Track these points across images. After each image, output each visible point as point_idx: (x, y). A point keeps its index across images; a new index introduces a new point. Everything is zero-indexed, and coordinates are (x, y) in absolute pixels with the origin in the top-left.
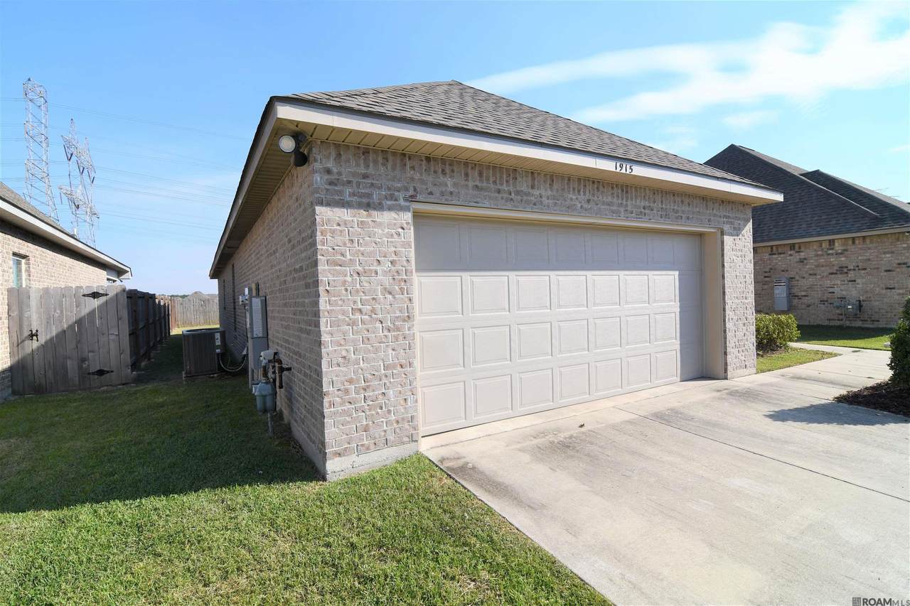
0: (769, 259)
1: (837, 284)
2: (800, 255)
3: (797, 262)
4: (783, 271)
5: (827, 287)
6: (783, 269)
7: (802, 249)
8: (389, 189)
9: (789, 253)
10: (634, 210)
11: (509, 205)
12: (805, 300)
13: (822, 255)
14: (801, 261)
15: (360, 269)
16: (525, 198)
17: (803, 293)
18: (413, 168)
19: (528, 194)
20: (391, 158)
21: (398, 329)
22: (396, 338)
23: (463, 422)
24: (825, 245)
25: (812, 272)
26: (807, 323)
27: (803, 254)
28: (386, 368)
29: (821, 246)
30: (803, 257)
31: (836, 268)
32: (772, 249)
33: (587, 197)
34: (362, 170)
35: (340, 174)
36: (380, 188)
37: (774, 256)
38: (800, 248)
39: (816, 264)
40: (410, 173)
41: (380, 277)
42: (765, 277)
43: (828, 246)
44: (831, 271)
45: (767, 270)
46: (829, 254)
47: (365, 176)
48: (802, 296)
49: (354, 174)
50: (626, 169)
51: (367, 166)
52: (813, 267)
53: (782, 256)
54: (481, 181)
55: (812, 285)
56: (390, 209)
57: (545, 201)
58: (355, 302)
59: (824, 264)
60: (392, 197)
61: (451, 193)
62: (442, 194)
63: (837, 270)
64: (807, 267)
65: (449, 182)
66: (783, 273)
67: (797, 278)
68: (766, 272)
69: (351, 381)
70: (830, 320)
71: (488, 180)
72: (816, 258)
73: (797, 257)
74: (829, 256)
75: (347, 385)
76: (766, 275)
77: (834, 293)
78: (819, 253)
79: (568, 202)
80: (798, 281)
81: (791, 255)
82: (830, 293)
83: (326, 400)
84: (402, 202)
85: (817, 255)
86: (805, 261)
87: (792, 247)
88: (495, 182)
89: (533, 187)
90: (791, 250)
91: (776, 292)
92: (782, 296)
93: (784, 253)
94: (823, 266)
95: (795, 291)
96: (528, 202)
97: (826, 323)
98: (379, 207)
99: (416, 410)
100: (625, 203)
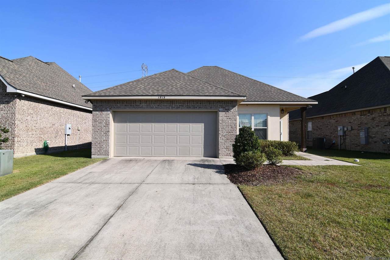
0: (360, 118)
1: (388, 131)
2: (372, 116)
3: (371, 119)
4: (366, 124)
5: (384, 133)
6: (365, 123)
7: (373, 113)
8: (106, 107)
9: (368, 115)
10: (175, 107)
11: (134, 108)
12: (375, 139)
13: (381, 116)
14: (373, 119)
15: (99, 122)
16: (138, 106)
17: (374, 136)
18: (111, 103)
19: (139, 106)
20: (106, 101)
21: (106, 134)
22: (106, 135)
23: (126, 155)
24: (383, 110)
25: (377, 125)
26: (375, 151)
27: (373, 115)
28: (103, 141)
29: (381, 111)
30: (373, 117)
31: (387, 123)
32: (361, 112)
33: (158, 105)
34: (101, 104)
35: (97, 105)
36: (104, 107)
37: (362, 116)
38: (372, 112)
39: (379, 120)
40: (110, 104)
41: (103, 124)
42: (359, 127)
43: (384, 111)
44: (385, 124)
45: (359, 123)
46: (384, 115)
47: (101, 105)
48: (373, 137)
49: (99, 105)
50: (162, 98)
51: (102, 104)
52: (378, 122)
53: (365, 116)
54: (127, 104)
55: (377, 132)
56: (106, 111)
57: (144, 107)
58: (98, 128)
59: (382, 120)
60: (106, 109)
61: (119, 107)
62: (117, 107)
63: (388, 124)
64: (375, 122)
65: (119, 105)
66: (365, 125)
67: (371, 128)
68: (359, 124)
69: (97, 142)
70: (384, 150)
71: (128, 104)
72: (379, 118)
73: (371, 117)
74: (384, 117)
75: (96, 143)
76: (359, 126)
77: (386, 136)
78: (380, 114)
79: (151, 106)
80: (371, 129)
81: (369, 116)
82: (385, 136)
83: (92, 145)
84: (108, 110)
85: (379, 116)
86: (375, 119)
87: (369, 111)
88: (130, 104)
89: (140, 104)
90: (369, 113)
91: (361, 134)
92: (363, 137)
93: (366, 115)
94: (382, 122)
95: (370, 134)
96: (139, 107)
97: (383, 152)
98: (104, 111)
99: (109, 149)
100: (172, 105)
